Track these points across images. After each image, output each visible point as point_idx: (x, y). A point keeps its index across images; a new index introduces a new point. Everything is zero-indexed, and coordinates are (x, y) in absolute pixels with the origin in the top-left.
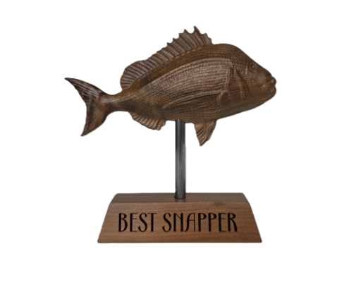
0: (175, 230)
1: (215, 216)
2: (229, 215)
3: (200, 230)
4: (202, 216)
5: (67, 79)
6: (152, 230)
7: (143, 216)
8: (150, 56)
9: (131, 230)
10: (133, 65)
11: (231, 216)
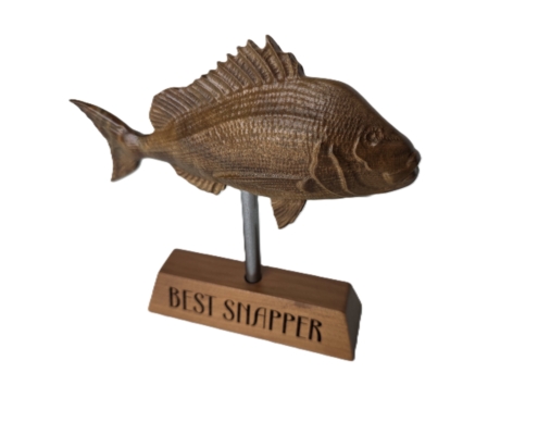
0: (239, 320)
1: (293, 319)
2: (312, 322)
3: (271, 328)
4: (275, 315)
5: (72, 101)
6: (210, 314)
7: (199, 297)
8: (191, 82)
9: (185, 308)
10: (167, 91)
11: (316, 324)
